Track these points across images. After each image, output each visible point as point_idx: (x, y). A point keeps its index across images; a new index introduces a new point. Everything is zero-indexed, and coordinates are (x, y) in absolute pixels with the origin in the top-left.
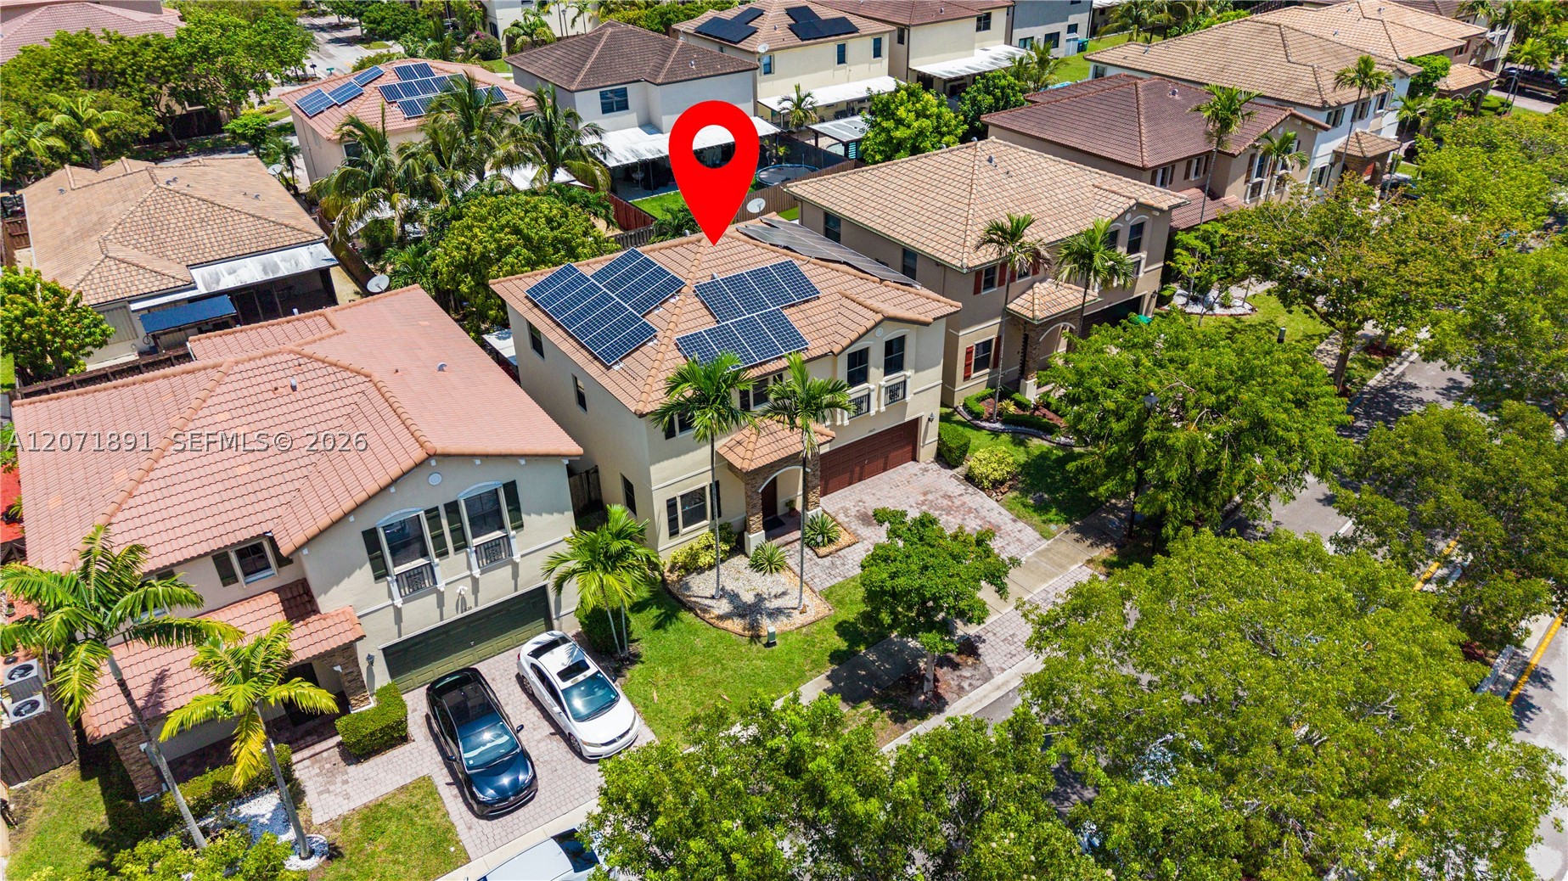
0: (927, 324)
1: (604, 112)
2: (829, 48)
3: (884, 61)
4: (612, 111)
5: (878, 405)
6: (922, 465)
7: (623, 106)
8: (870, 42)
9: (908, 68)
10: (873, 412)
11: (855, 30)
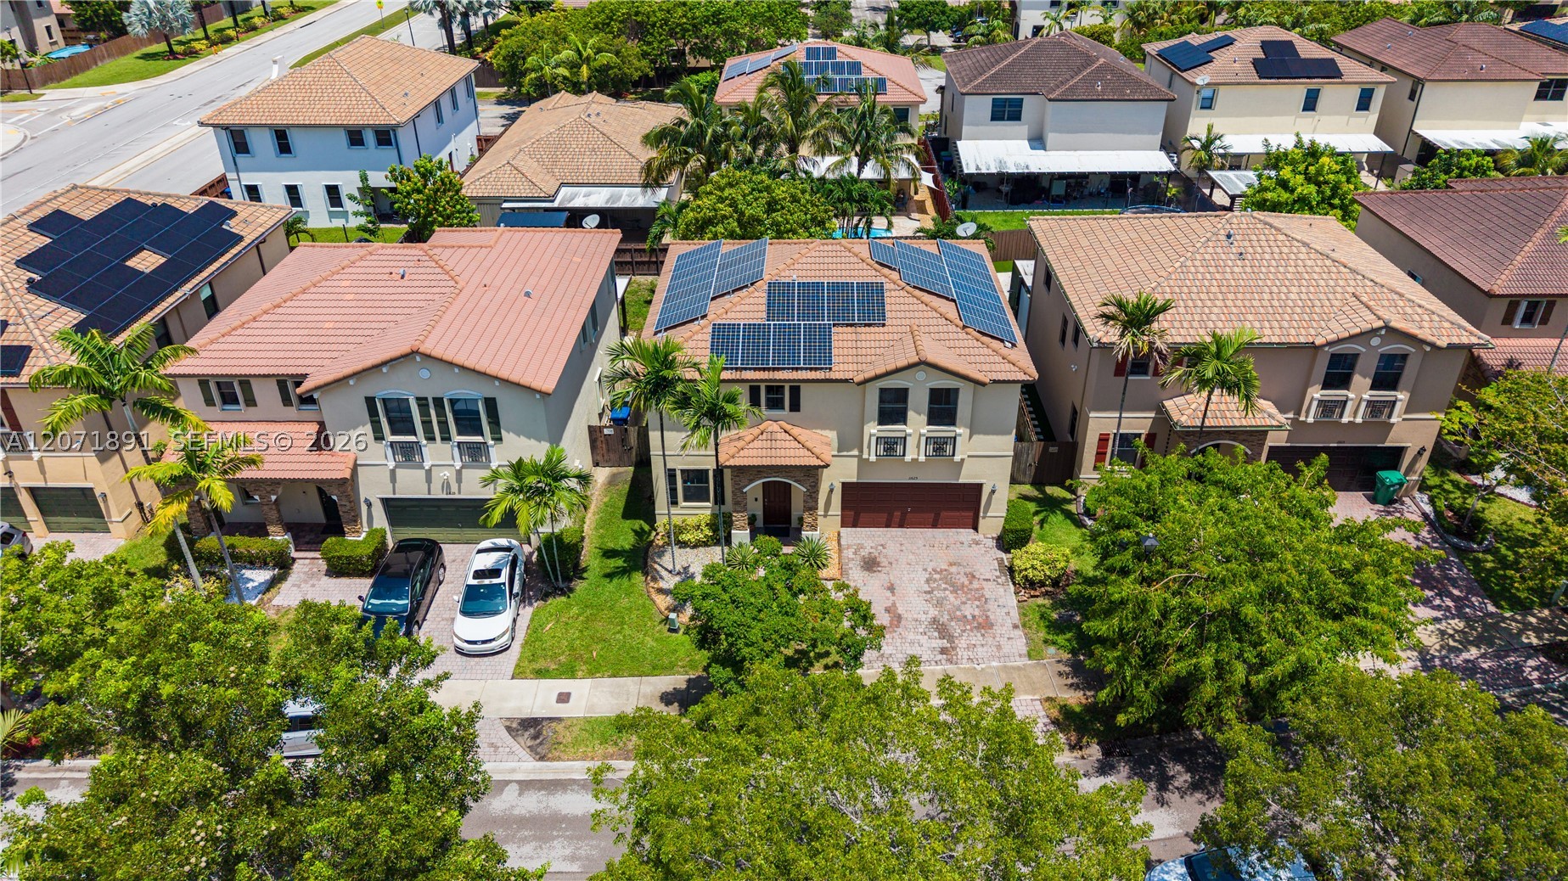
0: (983, 384)
1: (993, 119)
2: (1297, 91)
3: (1372, 117)
4: (1003, 119)
5: (914, 452)
6: (979, 537)
7: (1016, 116)
8: (1355, 93)
9: (1411, 130)
10: (908, 458)
11: (1338, 75)
